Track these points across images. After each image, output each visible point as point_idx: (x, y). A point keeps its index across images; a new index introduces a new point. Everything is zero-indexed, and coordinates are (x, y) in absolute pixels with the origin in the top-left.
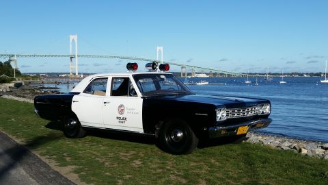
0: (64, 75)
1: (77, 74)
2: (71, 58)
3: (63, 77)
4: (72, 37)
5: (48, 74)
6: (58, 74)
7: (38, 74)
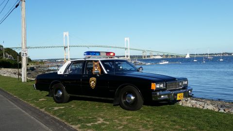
0: (59, 61)
1: (69, 59)
2: (65, 48)
3: (59, 62)
4: (65, 33)
5: (49, 60)
6: (55, 60)
7: (42, 60)
